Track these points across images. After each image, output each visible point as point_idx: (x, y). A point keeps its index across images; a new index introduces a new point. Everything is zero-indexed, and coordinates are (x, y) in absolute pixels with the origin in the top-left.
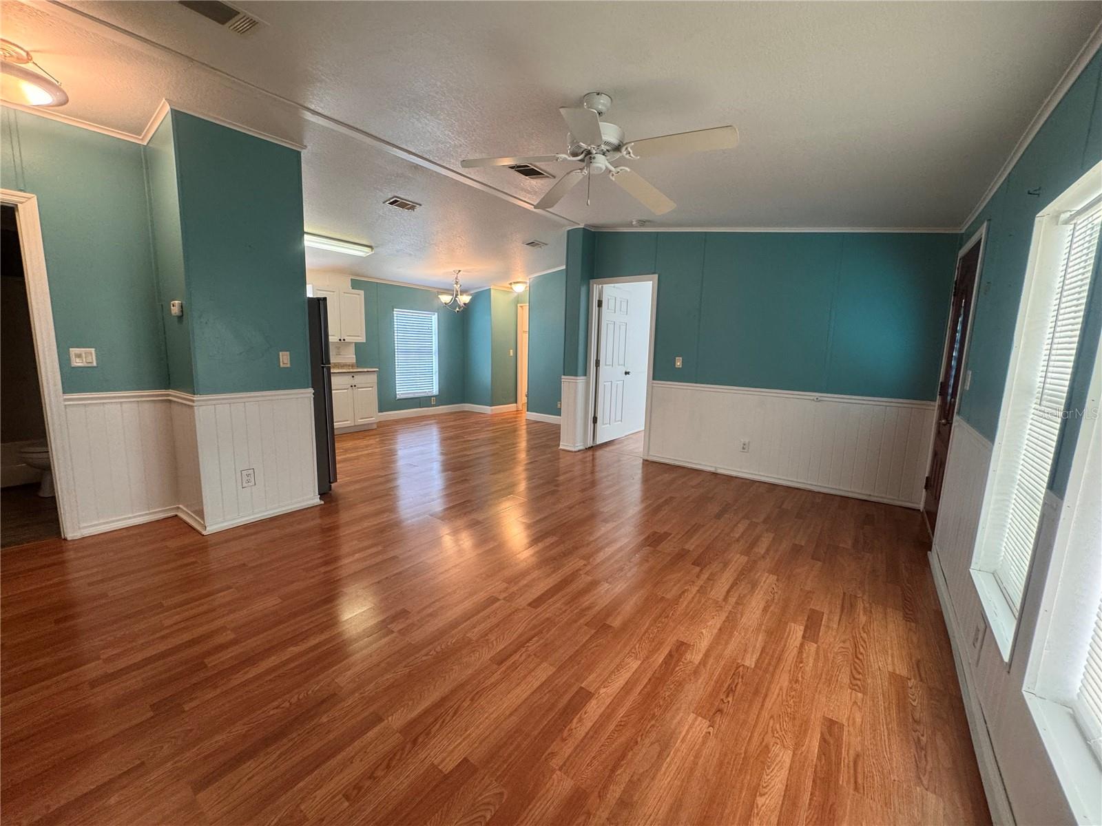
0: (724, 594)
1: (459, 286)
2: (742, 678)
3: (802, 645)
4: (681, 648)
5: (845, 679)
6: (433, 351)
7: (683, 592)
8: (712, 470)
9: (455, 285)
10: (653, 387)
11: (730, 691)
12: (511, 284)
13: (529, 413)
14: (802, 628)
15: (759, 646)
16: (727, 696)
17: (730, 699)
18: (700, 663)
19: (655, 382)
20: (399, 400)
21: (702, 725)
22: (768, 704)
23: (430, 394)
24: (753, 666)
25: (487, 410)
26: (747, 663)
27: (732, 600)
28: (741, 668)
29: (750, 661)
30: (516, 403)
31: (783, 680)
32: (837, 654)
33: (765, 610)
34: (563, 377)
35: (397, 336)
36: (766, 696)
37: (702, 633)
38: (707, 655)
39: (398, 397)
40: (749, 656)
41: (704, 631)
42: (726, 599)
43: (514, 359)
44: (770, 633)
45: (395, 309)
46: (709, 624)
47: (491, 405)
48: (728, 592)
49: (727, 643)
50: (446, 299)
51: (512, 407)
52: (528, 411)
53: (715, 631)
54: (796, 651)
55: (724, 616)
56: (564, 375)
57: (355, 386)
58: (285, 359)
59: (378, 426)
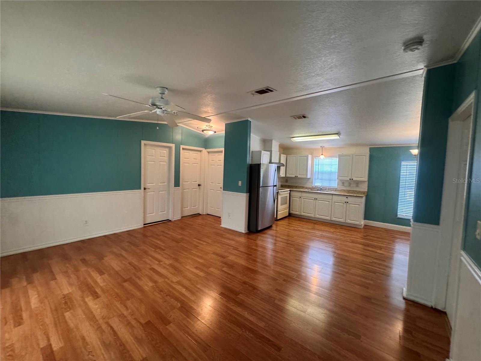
0: (112, 325)
2: (65, 308)
3: (49, 340)
4: (96, 296)
5: (17, 346)
7: (127, 308)
11: (66, 303)
14: (55, 349)
15: (69, 322)
17: (64, 302)
18: (84, 299)
22: (49, 310)
24: (65, 314)
26: (68, 313)
27: (104, 326)
28: (68, 310)
29: (67, 315)
31: (49, 320)
32: (26, 353)
33: (83, 338)
37: (97, 305)
38: (85, 303)
40: (70, 315)
41: (97, 306)
42: (107, 323)
46: (99, 310)
48: (112, 327)
53: (93, 310)
54: (50, 334)
55: (98, 317)
57: (348, 202)
58: (240, 183)
59: (362, 227)
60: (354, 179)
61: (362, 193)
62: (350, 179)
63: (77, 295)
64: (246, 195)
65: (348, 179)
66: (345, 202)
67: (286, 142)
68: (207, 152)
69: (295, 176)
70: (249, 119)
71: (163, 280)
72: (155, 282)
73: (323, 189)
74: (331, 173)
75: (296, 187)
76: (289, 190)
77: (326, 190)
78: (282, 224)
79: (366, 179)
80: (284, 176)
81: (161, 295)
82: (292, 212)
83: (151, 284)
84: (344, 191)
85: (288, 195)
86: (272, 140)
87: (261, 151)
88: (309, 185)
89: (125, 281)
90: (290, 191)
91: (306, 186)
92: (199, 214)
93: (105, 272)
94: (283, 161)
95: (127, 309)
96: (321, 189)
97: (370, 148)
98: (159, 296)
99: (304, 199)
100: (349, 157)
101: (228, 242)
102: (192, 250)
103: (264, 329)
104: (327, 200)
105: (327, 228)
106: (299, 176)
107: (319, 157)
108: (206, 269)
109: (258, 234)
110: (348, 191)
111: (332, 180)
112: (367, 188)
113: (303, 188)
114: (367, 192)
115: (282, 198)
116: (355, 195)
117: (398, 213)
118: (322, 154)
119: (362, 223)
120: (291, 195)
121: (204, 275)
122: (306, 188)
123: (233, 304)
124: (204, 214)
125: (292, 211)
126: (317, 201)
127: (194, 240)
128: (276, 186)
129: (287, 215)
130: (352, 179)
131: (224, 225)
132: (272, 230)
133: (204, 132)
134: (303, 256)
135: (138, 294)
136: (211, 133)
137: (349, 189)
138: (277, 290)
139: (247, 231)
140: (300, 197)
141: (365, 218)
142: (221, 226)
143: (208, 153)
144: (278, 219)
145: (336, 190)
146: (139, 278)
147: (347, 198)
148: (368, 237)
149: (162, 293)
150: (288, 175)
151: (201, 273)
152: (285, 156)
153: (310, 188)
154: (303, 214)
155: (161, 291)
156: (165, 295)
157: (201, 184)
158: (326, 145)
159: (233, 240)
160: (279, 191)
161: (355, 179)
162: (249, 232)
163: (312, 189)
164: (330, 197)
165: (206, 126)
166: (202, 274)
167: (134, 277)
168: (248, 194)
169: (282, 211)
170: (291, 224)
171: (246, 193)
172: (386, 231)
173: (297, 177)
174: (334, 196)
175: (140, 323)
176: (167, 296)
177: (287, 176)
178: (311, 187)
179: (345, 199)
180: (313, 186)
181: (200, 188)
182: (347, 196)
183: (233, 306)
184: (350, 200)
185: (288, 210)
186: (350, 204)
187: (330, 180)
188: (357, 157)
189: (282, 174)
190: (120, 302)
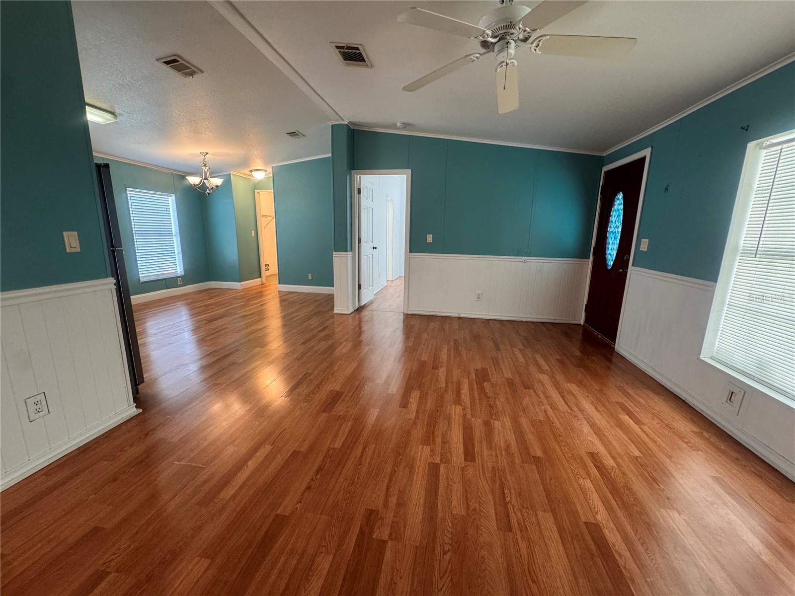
0: (566, 406)
1: (207, 168)
2: (648, 466)
3: (642, 429)
6: (174, 232)
7: (546, 412)
8: (457, 315)
9: (204, 168)
10: (410, 258)
12: (251, 171)
13: (281, 285)
18: (617, 465)
19: (411, 254)
20: (142, 283)
21: (675, 516)
23: (175, 275)
24: (641, 455)
25: (237, 285)
26: (636, 454)
27: (575, 409)
28: (639, 459)
30: (261, 278)
34: (334, 253)
35: (134, 218)
37: (591, 441)
39: (142, 280)
43: (255, 239)
44: (619, 427)
45: (128, 189)
46: (586, 432)
47: (240, 282)
49: (611, 443)
50: (194, 180)
51: (257, 282)
52: (279, 283)
53: (595, 436)
55: (585, 423)
56: (335, 251)
58: (72, 241)
71: (473, 419)
72: (487, 424)
81: (495, 402)
83: (497, 424)
117: (140, 275)
149: (492, 403)
155: (490, 406)
156: (490, 400)
176: (489, 398)
190: (554, 425)
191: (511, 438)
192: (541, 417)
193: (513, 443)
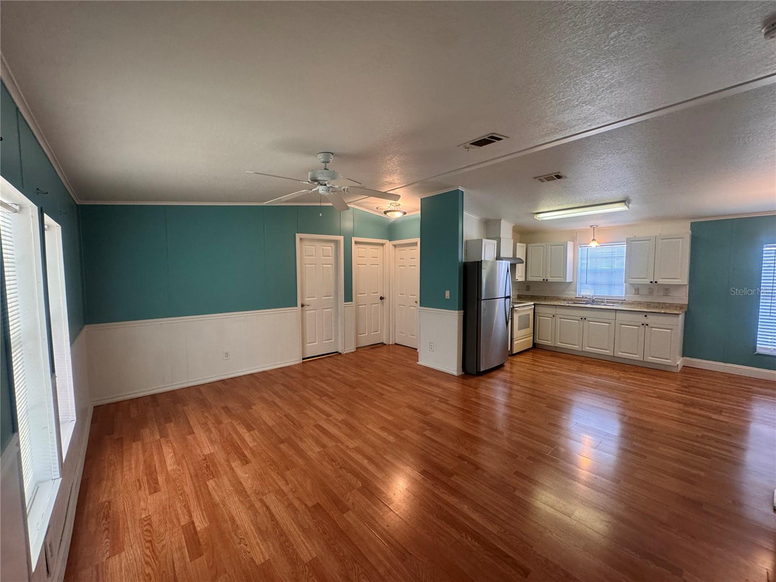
0: (268, 504)
2: (208, 475)
3: (191, 516)
4: (245, 461)
5: (155, 519)
7: (286, 481)
11: (208, 467)
14: (198, 529)
15: (213, 493)
16: (207, 465)
17: (205, 465)
18: (230, 464)
20: (761, 355)
21: (207, 452)
22: (188, 475)
24: (207, 482)
26: (211, 481)
27: (258, 505)
28: (211, 477)
29: (211, 484)
31: (188, 489)
32: (166, 531)
33: (233, 520)
36: (191, 477)
37: (246, 474)
38: (232, 469)
40: (214, 485)
41: (247, 475)
42: (261, 501)
44: (215, 506)
45: (768, 244)
46: (250, 480)
48: (268, 508)
49: (230, 481)
53: (242, 480)
54: (192, 509)
55: (249, 492)
57: (647, 325)
58: (447, 294)
59: (679, 370)
60: (658, 283)
61: (677, 307)
62: (651, 282)
63: (221, 457)
64: (458, 313)
65: (647, 281)
66: (643, 324)
67: (525, 221)
68: (393, 245)
69: (544, 280)
70: (459, 189)
71: (334, 444)
72: (324, 446)
73: (598, 301)
74: (611, 272)
75: (545, 298)
76: (533, 303)
77: (603, 302)
78: (520, 362)
79: (684, 280)
80: (524, 280)
81: (332, 465)
82: (538, 341)
83: (318, 449)
84: (639, 304)
85: (531, 313)
86: (501, 220)
87: (482, 240)
88: (570, 294)
89: (282, 442)
90: (534, 305)
91: (564, 296)
92: (383, 344)
93: (254, 426)
94: (521, 254)
95: (287, 484)
96: (593, 301)
97: (692, 223)
98: (330, 467)
99: (560, 318)
100: (648, 242)
101: (431, 389)
102: (375, 400)
103: (498, 537)
104: (606, 321)
105: (607, 371)
106: (550, 279)
107: (589, 244)
108: (397, 432)
109: (480, 378)
110: (648, 305)
111: (614, 285)
112: (688, 298)
113: (558, 299)
114: (688, 305)
115: (519, 317)
116: (663, 311)
117: (758, 345)
118: (594, 240)
119: (678, 363)
120: (536, 312)
121: (394, 441)
122: (564, 300)
123: (444, 491)
124: (391, 343)
125: (539, 339)
126: (586, 322)
127: (378, 384)
128: (510, 298)
129: (532, 346)
130: (656, 282)
131: (422, 362)
132: (503, 370)
133: (387, 214)
134: (562, 418)
135: (301, 462)
136: (398, 215)
137: (649, 299)
138: (517, 473)
139: (461, 373)
140: (554, 316)
141: (684, 354)
142: (417, 363)
143: (394, 247)
144: (514, 352)
145: (622, 303)
146: (301, 439)
147: (646, 316)
148: (692, 390)
149: (334, 464)
150: (530, 279)
151: (390, 437)
152: (525, 245)
153: (571, 300)
154: (559, 344)
155: (333, 460)
156: (338, 467)
157: (384, 296)
158: (601, 223)
159: (438, 386)
160: (515, 306)
161: (660, 281)
162: (465, 374)
163: (576, 300)
164: (613, 314)
165: (391, 204)
166: (391, 439)
167: (293, 437)
168: (462, 311)
169: (521, 339)
170: (538, 362)
171: (459, 310)
172: (730, 377)
173: (547, 280)
174: (619, 315)
175: (306, 505)
176: (341, 468)
177: (528, 280)
178: (573, 297)
179: (641, 319)
180: (577, 297)
181: (383, 303)
182: (646, 314)
183: (444, 493)
184: (651, 319)
185: (532, 338)
186: (651, 327)
187: (610, 285)
188: (664, 241)
189: (520, 276)
190: (276, 472)
191: (302, 446)
192: (288, 473)
193: (300, 443)
